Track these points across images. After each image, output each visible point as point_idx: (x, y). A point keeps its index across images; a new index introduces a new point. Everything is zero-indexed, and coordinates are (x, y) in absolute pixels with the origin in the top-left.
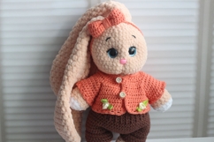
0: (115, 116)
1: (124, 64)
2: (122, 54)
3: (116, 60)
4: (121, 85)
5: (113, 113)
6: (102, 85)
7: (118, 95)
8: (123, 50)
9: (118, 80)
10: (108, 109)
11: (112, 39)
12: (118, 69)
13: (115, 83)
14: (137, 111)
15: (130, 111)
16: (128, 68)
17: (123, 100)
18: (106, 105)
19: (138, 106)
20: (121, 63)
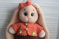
1: (29, 19)
2: (29, 15)
3: (26, 17)
4: (27, 26)
5: (23, 35)
6: (20, 25)
7: (25, 29)
9: (26, 24)
11: (26, 10)
12: (26, 20)
13: (25, 25)
14: (32, 35)
15: (29, 34)
16: (30, 20)
17: (27, 31)
18: (21, 32)
19: (32, 33)
20: (28, 18)
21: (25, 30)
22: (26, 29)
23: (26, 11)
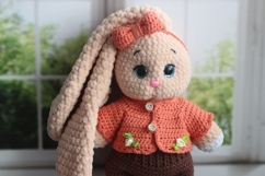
0: (142, 155)
1: (156, 87)
2: (155, 74)
3: (145, 82)
4: (151, 114)
5: (139, 153)
6: (125, 114)
7: (147, 127)
8: (156, 68)
9: (149, 107)
10: (132, 146)
12: (147, 93)
14: (173, 149)
15: (162, 148)
16: (160, 92)
17: (154, 134)
18: (130, 141)
19: (175, 142)
20: (151, 85)
21: (146, 129)
22: (150, 127)
23: (144, 59)
